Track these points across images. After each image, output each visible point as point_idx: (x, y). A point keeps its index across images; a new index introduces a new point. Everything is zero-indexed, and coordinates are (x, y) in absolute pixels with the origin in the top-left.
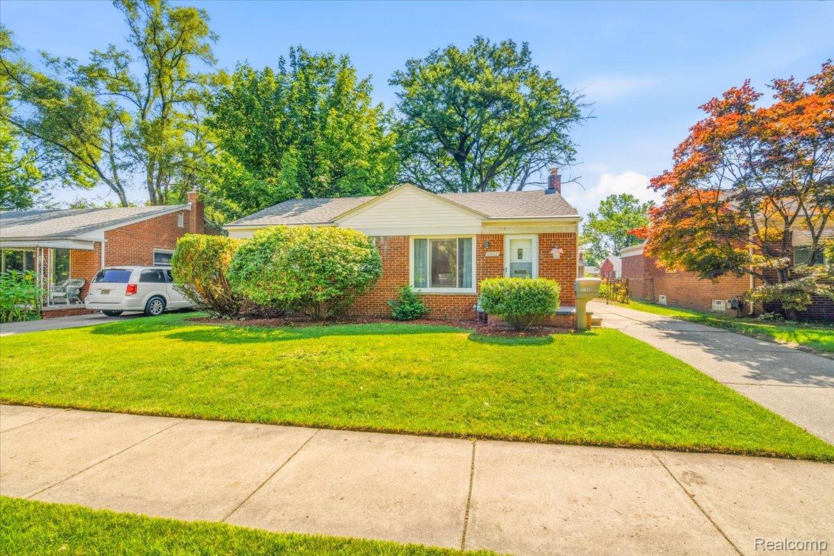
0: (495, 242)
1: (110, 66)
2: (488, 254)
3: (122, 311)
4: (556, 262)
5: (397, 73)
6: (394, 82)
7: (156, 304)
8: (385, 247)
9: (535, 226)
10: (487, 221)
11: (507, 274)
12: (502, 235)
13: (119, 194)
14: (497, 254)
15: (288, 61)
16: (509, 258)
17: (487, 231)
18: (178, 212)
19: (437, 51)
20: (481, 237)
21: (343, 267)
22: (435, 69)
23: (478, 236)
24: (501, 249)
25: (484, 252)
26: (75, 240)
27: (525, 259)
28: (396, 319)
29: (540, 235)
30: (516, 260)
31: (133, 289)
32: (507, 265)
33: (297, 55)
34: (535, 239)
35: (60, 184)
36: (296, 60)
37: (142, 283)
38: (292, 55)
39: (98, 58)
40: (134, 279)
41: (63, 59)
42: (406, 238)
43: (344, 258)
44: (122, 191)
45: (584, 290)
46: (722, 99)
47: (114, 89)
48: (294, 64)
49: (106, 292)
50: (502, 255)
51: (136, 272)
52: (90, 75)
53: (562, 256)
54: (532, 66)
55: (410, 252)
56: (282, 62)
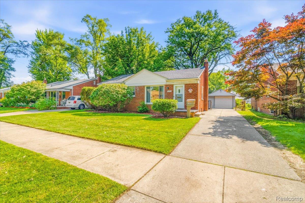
0: (170, 87)
1: (85, 39)
2: (168, 91)
3: (75, 108)
4: (190, 94)
5: (168, 29)
6: (167, 32)
7: (82, 106)
8: (138, 89)
9: (183, 81)
10: (168, 80)
11: (174, 98)
12: (173, 85)
13: (87, 76)
14: (171, 91)
15: (124, 32)
16: (176, 93)
17: (168, 83)
18: (94, 80)
19: (179, 19)
20: (166, 85)
21: (116, 95)
22: (179, 25)
23: (165, 85)
24: (172, 89)
25: (167, 91)
26: (65, 89)
27: (180, 93)
28: (139, 112)
29: (185, 84)
30: (178, 93)
31: (75, 102)
32: (174, 95)
33: (127, 29)
34: (184, 86)
35: (78, 73)
36: (127, 31)
37: (78, 100)
38: (126, 30)
39: (83, 37)
40: (76, 99)
41: (74, 39)
42: (144, 86)
43: (117, 93)
44: (88, 74)
45: (189, 104)
46: (258, 27)
47: (86, 45)
48: (126, 32)
49: (69, 103)
50: (173, 92)
51: (77, 97)
52: (80, 42)
53: (192, 92)
54: (219, 18)
55: (145, 91)
56: (122, 32)
